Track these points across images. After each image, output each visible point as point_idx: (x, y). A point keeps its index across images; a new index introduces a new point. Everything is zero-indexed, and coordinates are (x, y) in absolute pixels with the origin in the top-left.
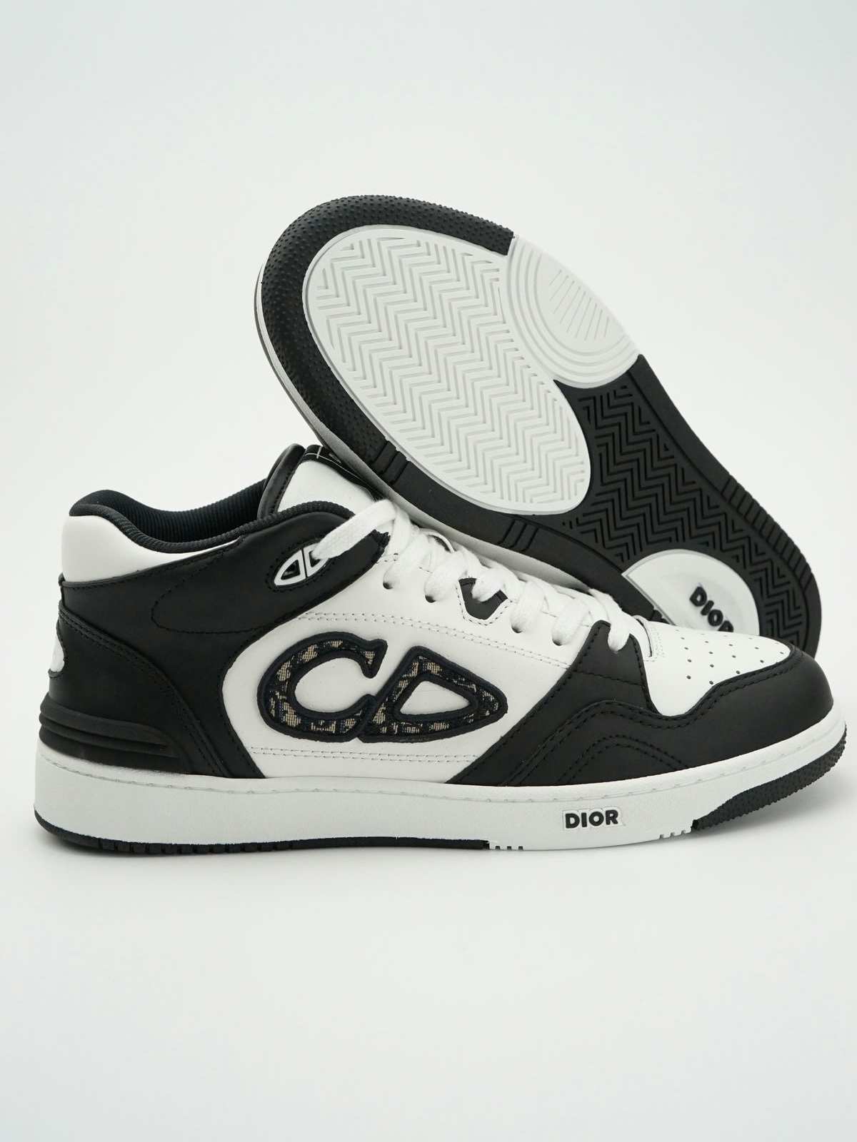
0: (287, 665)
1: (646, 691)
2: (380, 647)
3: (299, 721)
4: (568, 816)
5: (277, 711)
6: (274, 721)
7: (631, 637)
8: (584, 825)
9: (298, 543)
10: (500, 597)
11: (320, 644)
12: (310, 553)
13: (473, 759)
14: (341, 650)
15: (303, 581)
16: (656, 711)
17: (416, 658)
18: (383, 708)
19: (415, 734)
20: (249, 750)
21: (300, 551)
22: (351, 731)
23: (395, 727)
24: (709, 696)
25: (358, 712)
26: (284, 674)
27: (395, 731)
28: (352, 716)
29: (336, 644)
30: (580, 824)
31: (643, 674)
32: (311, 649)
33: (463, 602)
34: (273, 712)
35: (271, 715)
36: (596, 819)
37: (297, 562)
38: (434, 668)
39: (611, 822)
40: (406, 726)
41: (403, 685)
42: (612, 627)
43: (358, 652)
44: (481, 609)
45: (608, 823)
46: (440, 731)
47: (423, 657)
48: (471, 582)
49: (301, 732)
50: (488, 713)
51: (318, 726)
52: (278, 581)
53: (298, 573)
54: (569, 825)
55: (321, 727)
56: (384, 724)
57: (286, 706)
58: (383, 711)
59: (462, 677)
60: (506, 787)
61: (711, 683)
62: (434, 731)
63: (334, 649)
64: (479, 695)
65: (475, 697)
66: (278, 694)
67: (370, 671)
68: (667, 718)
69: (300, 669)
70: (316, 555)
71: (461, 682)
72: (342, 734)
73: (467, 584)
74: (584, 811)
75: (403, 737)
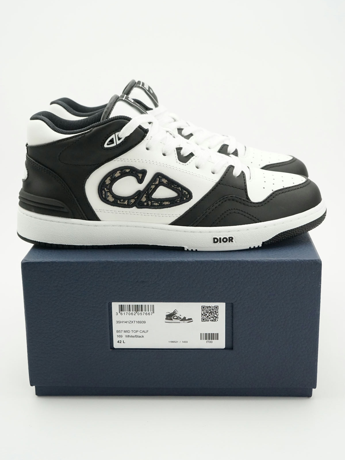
0: (109, 178)
1: (246, 192)
2: (144, 172)
3: (113, 200)
4: (214, 239)
5: (105, 195)
6: (104, 200)
7: (242, 172)
8: (220, 242)
9: (113, 131)
10: (192, 155)
11: (121, 170)
12: (118, 135)
13: (179, 216)
14: (129, 173)
15: (115, 146)
16: (250, 200)
17: (158, 177)
18: (145, 195)
19: (157, 206)
20: (95, 210)
21: (114, 135)
22: (133, 204)
23: (150, 203)
24: (271, 195)
25: (136, 197)
26: (108, 182)
27: (149, 204)
28: (133, 198)
29: (128, 171)
30: (219, 242)
31: (246, 186)
32: (118, 172)
33: (177, 156)
34: (104, 196)
35: (103, 197)
36: (225, 240)
37: (113, 138)
38: (165, 181)
39: (231, 241)
40: (154, 203)
41: (153, 187)
42: (235, 168)
43: (136, 174)
44: (184, 159)
45: (229, 242)
46: (167, 205)
47: (161, 176)
48: (180, 149)
49: (114, 204)
50: (185, 199)
51: (120, 202)
52: (106, 146)
53: (113, 143)
54: (214, 242)
55: (122, 202)
56: (145, 202)
57: (109, 194)
58: (145, 197)
59: (175, 184)
60: (191, 227)
61: (273, 190)
62: (164, 205)
63: (127, 173)
64: (182, 191)
65: (180, 192)
66: (105, 189)
67: (140, 181)
68: (254, 203)
69: (114, 180)
70: (120, 136)
71: (175, 186)
72: (129, 205)
73: (179, 150)
74: (220, 237)
75: (152, 207)
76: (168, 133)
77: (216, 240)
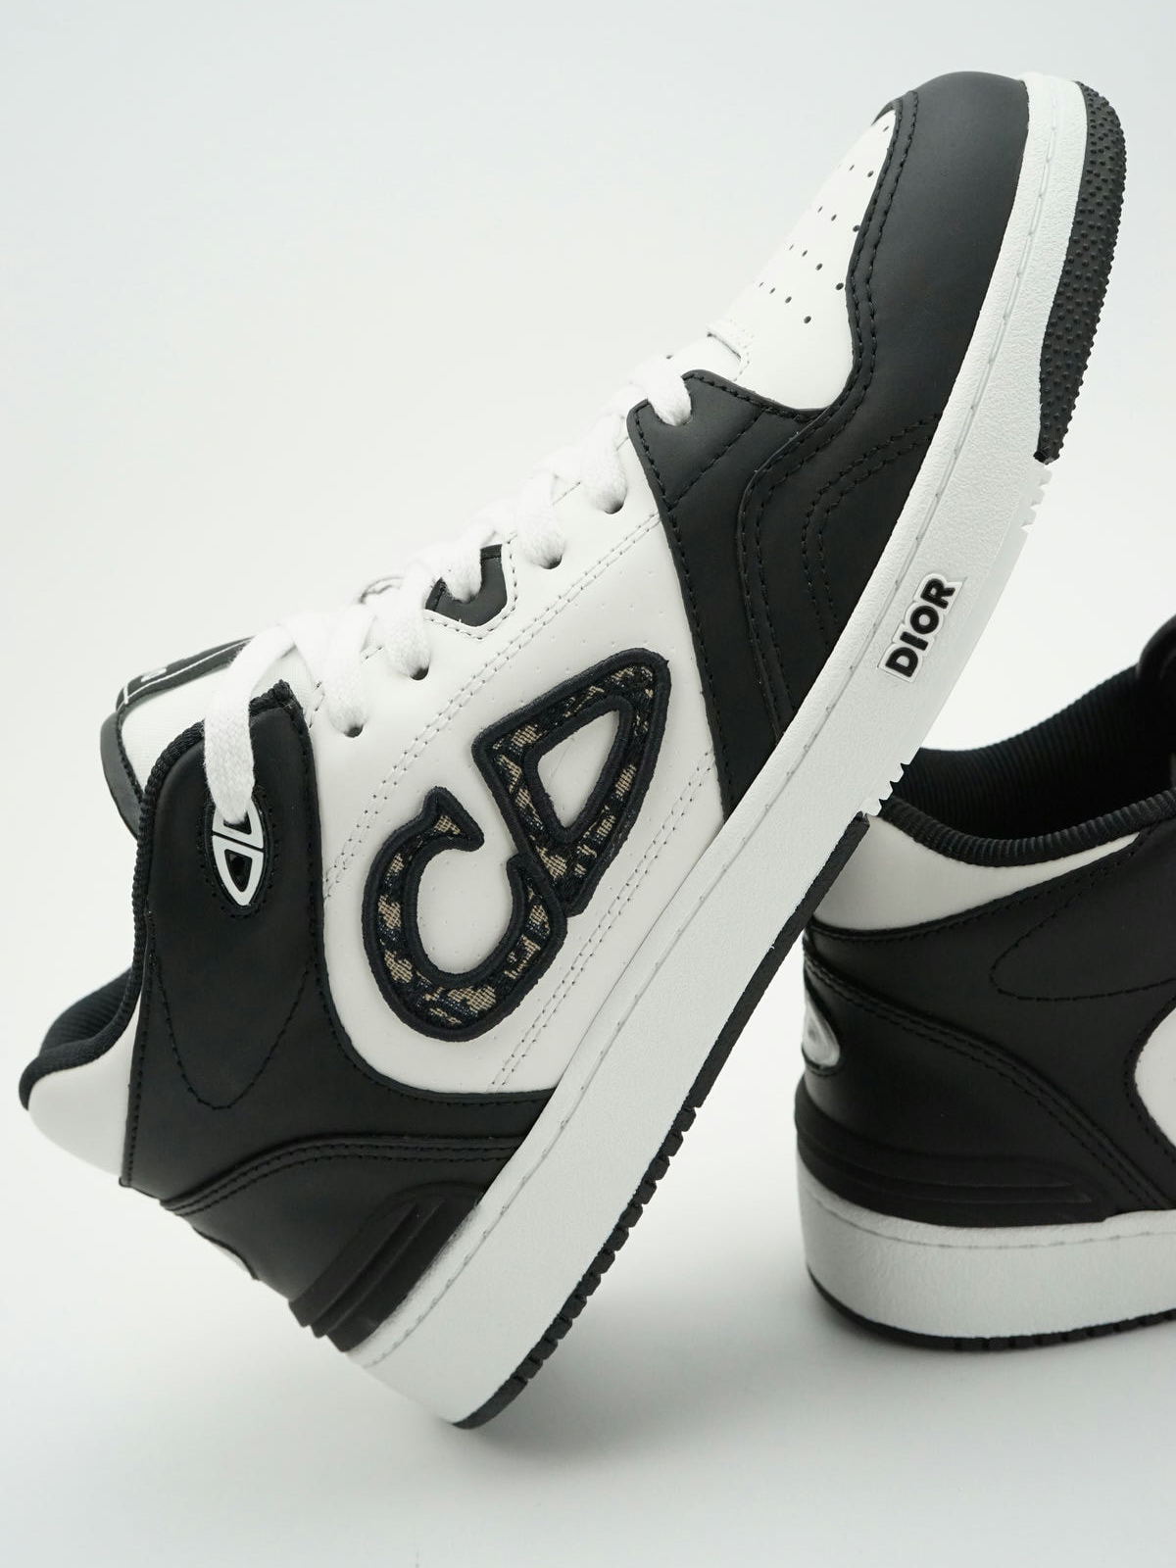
0: (389, 958)
1: (776, 409)
2: (440, 802)
3: (490, 991)
4: (892, 663)
5: (454, 1013)
6: (467, 1027)
7: (688, 378)
8: (923, 645)
9: (200, 834)
10: (490, 556)
11: (382, 890)
12: (226, 824)
13: (711, 759)
14: (410, 863)
15: (265, 860)
16: (819, 412)
17: (492, 755)
18: (543, 852)
19: (615, 826)
20: (495, 1089)
21: (215, 838)
22: (551, 921)
23: (586, 850)
24: (853, 305)
25: (527, 894)
26: (402, 971)
27: (592, 855)
28: (528, 907)
29: (397, 865)
30: (918, 651)
31: (748, 397)
32: (383, 907)
33: (459, 624)
34: (453, 1020)
36: (924, 620)
37: (228, 852)
38: (527, 736)
39: (946, 599)
40: (593, 833)
41: (524, 799)
42: (651, 400)
43: (428, 839)
44: (487, 600)
45: (944, 605)
46: (632, 785)
47: (497, 741)
48: (440, 588)
49: (509, 997)
50: (649, 693)
51: (514, 966)
52: (243, 898)
53: (248, 861)
54: (908, 671)
55: (519, 962)
56: (571, 867)
57: (456, 996)
58: (548, 854)
59: (567, 699)
60: (786, 734)
61: (839, 287)
62: (628, 794)
63: (404, 872)
64: (612, 689)
65: (610, 697)
66: (428, 997)
67: (470, 838)
68: (841, 400)
69: (408, 942)
70: (236, 817)
71: (574, 705)
72: (549, 938)
73: (439, 599)
74: (899, 633)
75: (607, 850)
76: (369, 598)
77: (903, 661)
